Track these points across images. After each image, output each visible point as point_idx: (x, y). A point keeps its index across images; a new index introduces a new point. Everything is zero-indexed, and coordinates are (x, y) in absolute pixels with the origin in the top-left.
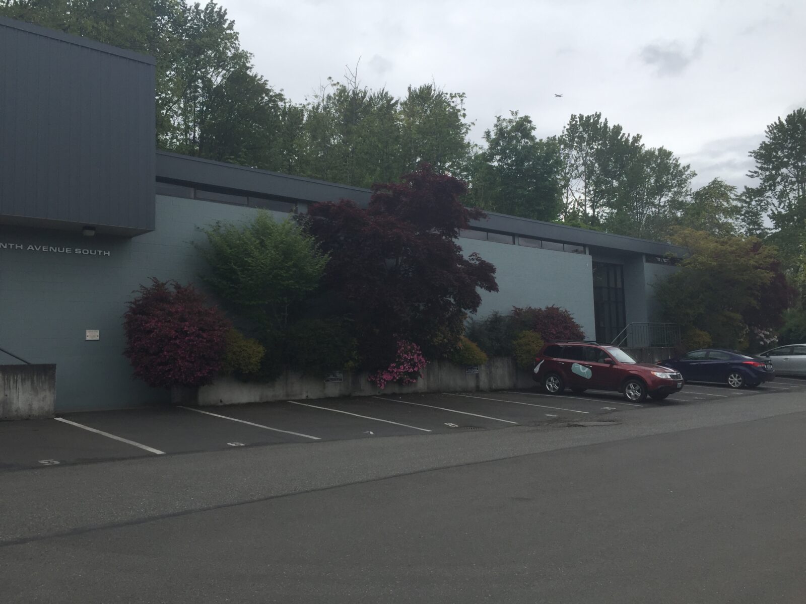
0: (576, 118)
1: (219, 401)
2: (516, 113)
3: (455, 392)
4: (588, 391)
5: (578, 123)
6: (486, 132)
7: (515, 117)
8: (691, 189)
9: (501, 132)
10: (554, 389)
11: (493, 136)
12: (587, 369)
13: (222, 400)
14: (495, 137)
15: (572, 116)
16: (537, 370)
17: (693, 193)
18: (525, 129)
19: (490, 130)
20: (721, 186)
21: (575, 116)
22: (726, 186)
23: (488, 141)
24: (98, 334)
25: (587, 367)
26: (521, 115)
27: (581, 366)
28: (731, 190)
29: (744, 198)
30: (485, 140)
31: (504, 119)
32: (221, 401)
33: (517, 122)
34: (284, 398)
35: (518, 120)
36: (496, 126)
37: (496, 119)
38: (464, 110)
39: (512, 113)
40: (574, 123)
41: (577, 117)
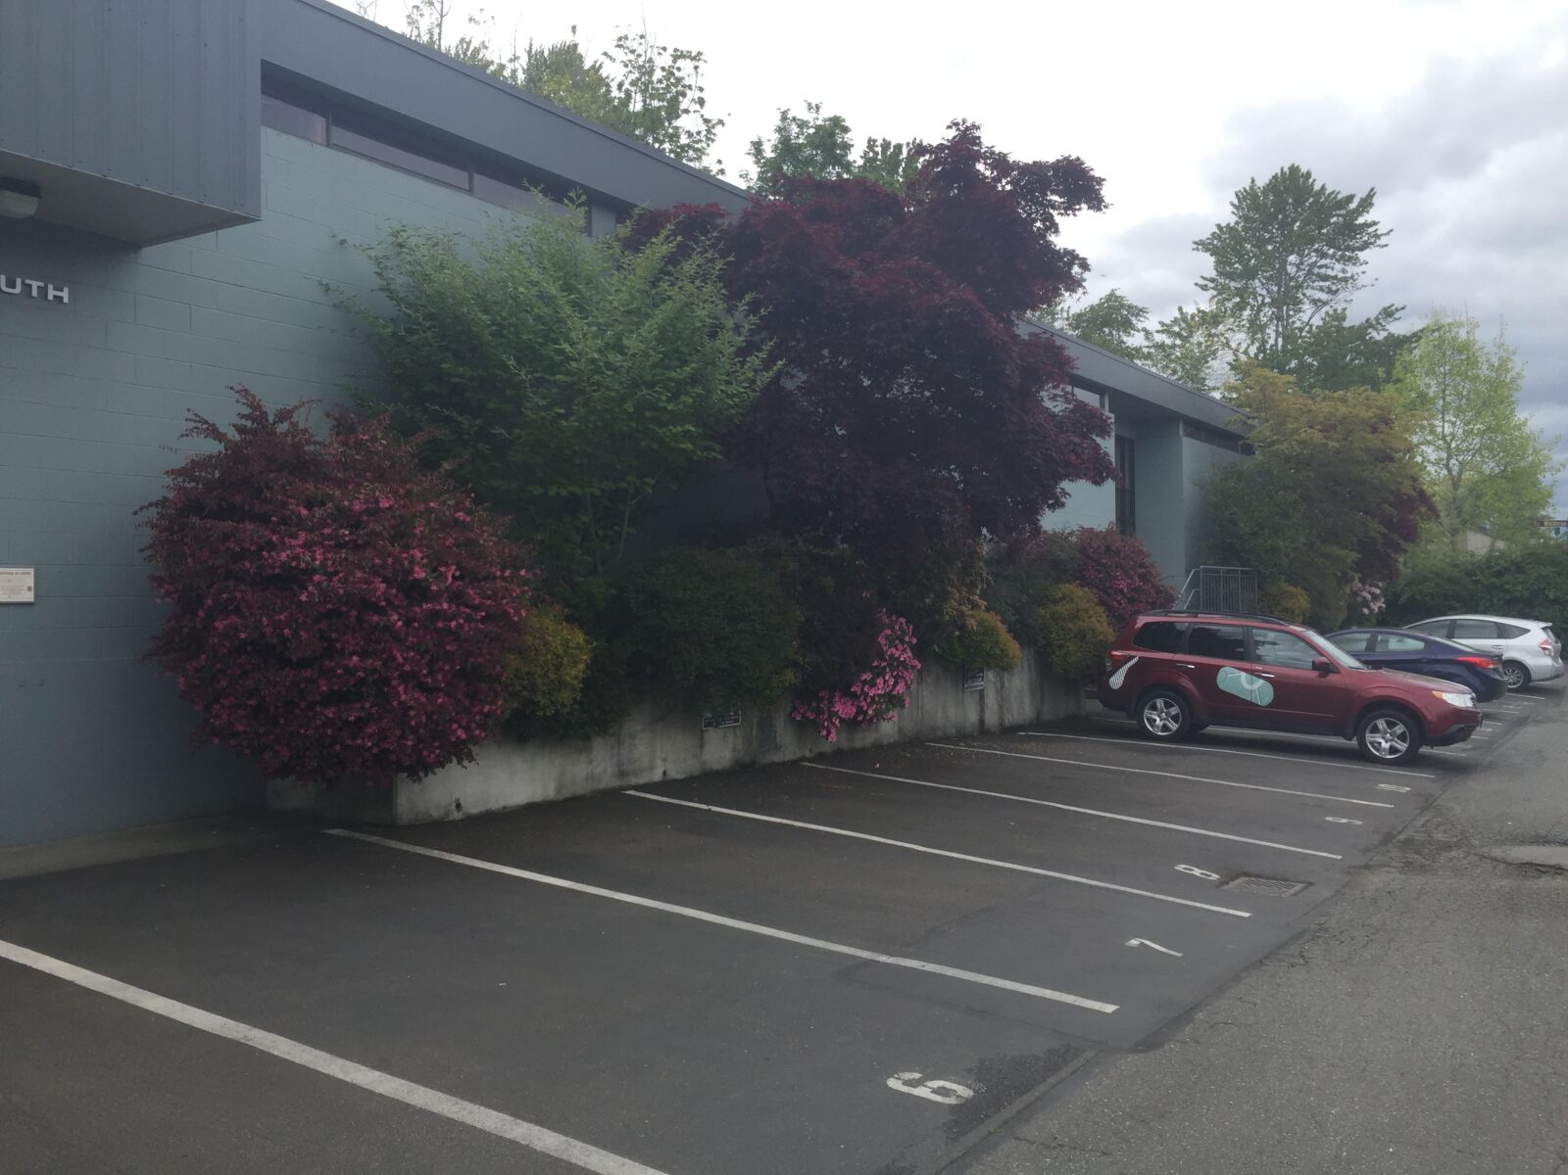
0: (877, 146)
1: (454, 807)
2: (818, 107)
3: (946, 739)
4: (1212, 729)
5: (880, 157)
6: (754, 143)
7: (815, 115)
8: (1069, 307)
9: (786, 147)
10: (1165, 728)
11: (769, 153)
12: (1261, 682)
13: (461, 801)
14: (773, 155)
15: (869, 140)
16: (1117, 680)
17: (1073, 315)
18: (835, 145)
19: (762, 139)
20: (1122, 306)
21: (875, 141)
22: (1130, 307)
23: (757, 162)
24: (30, 581)
25: (1260, 677)
26: (827, 113)
27: (1243, 674)
28: (1137, 315)
29: (1176, 329)
30: (752, 159)
31: (794, 119)
32: (459, 806)
33: (818, 128)
34: (615, 783)
35: (819, 122)
36: (779, 130)
37: (778, 116)
38: (701, 89)
39: (810, 107)
40: (871, 154)
41: (878, 143)
